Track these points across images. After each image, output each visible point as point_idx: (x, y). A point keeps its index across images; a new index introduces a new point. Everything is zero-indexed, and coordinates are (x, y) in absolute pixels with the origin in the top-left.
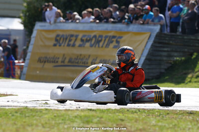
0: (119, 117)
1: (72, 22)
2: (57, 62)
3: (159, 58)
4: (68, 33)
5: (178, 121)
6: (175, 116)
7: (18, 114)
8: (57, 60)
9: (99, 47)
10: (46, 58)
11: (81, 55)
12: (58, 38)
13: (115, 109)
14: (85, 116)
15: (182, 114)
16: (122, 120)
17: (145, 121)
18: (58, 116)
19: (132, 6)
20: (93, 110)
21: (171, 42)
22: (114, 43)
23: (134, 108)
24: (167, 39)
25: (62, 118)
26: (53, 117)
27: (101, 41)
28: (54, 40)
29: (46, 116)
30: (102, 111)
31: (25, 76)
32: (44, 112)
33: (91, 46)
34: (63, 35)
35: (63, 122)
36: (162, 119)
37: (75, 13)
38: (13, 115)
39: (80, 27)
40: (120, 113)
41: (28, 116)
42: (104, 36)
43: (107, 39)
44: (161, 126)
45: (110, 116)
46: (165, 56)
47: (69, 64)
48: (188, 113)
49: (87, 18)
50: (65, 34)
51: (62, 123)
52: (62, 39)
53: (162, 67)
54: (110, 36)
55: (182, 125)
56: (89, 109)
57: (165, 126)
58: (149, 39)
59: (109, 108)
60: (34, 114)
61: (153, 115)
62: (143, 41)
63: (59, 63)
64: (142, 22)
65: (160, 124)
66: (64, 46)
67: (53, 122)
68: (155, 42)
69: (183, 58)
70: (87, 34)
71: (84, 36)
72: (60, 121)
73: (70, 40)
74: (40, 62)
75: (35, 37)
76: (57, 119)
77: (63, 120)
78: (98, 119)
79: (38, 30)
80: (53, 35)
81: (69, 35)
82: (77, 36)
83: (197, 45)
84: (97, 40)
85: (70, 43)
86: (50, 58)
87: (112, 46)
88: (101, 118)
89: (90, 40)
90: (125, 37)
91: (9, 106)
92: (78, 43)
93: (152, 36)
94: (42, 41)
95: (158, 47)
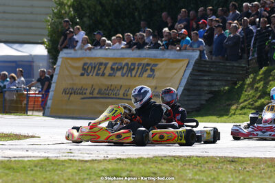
0: (152, 170)
1: (101, 48)
2: (85, 93)
3: (199, 88)
4: (97, 61)
5: (217, 173)
6: (215, 165)
7: (38, 169)
9: (131, 76)
10: (73, 89)
11: (111, 85)
12: (86, 67)
13: (148, 158)
14: (113, 170)
15: (222, 162)
16: (155, 174)
17: (180, 174)
18: (83, 170)
19: (166, 29)
20: (123, 160)
21: (212, 70)
22: (149, 72)
23: (170, 156)
24: (208, 66)
25: (87, 172)
26: (76, 171)
27: (134, 69)
28: (81, 69)
29: (69, 170)
30: (133, 161)
32: (67, 165)
33: (123, 76)
34: (91, 63)
35: (88, 177)
36: (200, 170)
37: (104, 38)
38: (32, 170)
39: (110, 54)
40: (153, 163)
41: (49, 171)
42: (137, 63)
43: (141, 67)
44: (198, 180)
45: (141, 169)
46: (206, 86)
47: (99, 96)
48: (229, 161)
49: (117, 43)
50: (93, 62)
51: (87, 179)
52: (90, 68)
53: (203, 98)
54: (144, 64)
55: (222, 177)
56: (118, 159)
57: (203, 180)
58: (187, 66)
59: (140, 156)
60: (55, 168)
61: (190, 165)
62: (180, 69)
63: (88, 95)
64: (178, 48)
65: (197, 177)
66: (92, 75)
67: (77, 178)
68: (193, 69)
69: (226, 88)
70: (118, 61)
71: (115, 64)
72: (85, 176)
73: (99, 69)
75: (60, 66)
76: (81, 174)
77: (88, 174)
78: (128, 172)
79: (62, 58)
80: (80, 64)
81: (97, 64)
82: (106, 64)
83: (241, 72)
84: (129, 69)
85: (99, 72)
86: (76, 89)
87: (146, 75)
88: (132, 171)
89: (122, 68)
90: (161, 65)
91: (28, 157)
92: (108, 71)
93: (190, 64)
94: (68, 71)
95: (197, 75)
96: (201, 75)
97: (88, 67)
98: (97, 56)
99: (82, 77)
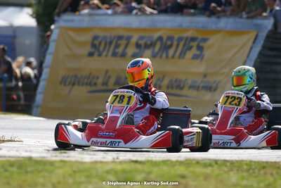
2: (95, 84)
4: (113, 34)
8: (94, 81)
9: (167, 57)
10: (76, 77)
12: (97, 42)
22: (194, 51)
27: (170, 46)
28: (90, 45)
31: (39, 109)
33: (155, 56)
34: (105, 37)
39: (134, 22)
42: (176, 37)
43: (182, 43)
47: (116, 88)
50: (108, 34)
52: (103, 43)
54: (187, 38)
58: (254, 42)
63: (99, 87)
66: (106, 56)
68: (264, 47)
70: (147, 34)
71: (141, 38)
73: (117, 46)
74: (65, 85)
75: (57, 41)
79: (61, 28)
80: (87, 37)
81: (115, 37)
82: (129, 39)
84: (162, 46)
85: (117, 50)
86: (82, 77)
87: (189, 55)
89: (152, 45)
90: (213, 40)
92: (131, 50)
93: (260, 38)
94: (69, 48)
95: (270, 56)
96: (276, 56)
97: (100, 43)
98: (115, 25)
99: (90, 58)
